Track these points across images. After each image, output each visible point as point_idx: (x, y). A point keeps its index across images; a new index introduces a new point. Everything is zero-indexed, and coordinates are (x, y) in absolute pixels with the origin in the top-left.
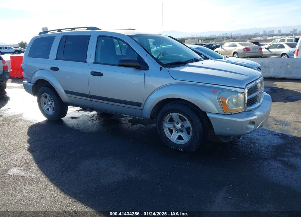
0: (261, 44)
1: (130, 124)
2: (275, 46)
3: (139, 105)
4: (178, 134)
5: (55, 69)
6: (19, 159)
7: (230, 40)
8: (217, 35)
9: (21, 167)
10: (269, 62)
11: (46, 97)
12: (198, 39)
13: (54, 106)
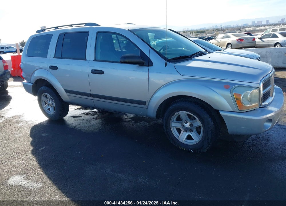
0: (253, 34)
1: (133, 121)
2: (268, 36)
3: (143, 103)
4: (187, 134)
5: (54, 68)
6: (20, 166)
7: (220, 32)
8: (207, 28)
9: (22, 174)
10: (267, 52)
11: (46, 97)
12: (189, 32)
13: (54, 106)
